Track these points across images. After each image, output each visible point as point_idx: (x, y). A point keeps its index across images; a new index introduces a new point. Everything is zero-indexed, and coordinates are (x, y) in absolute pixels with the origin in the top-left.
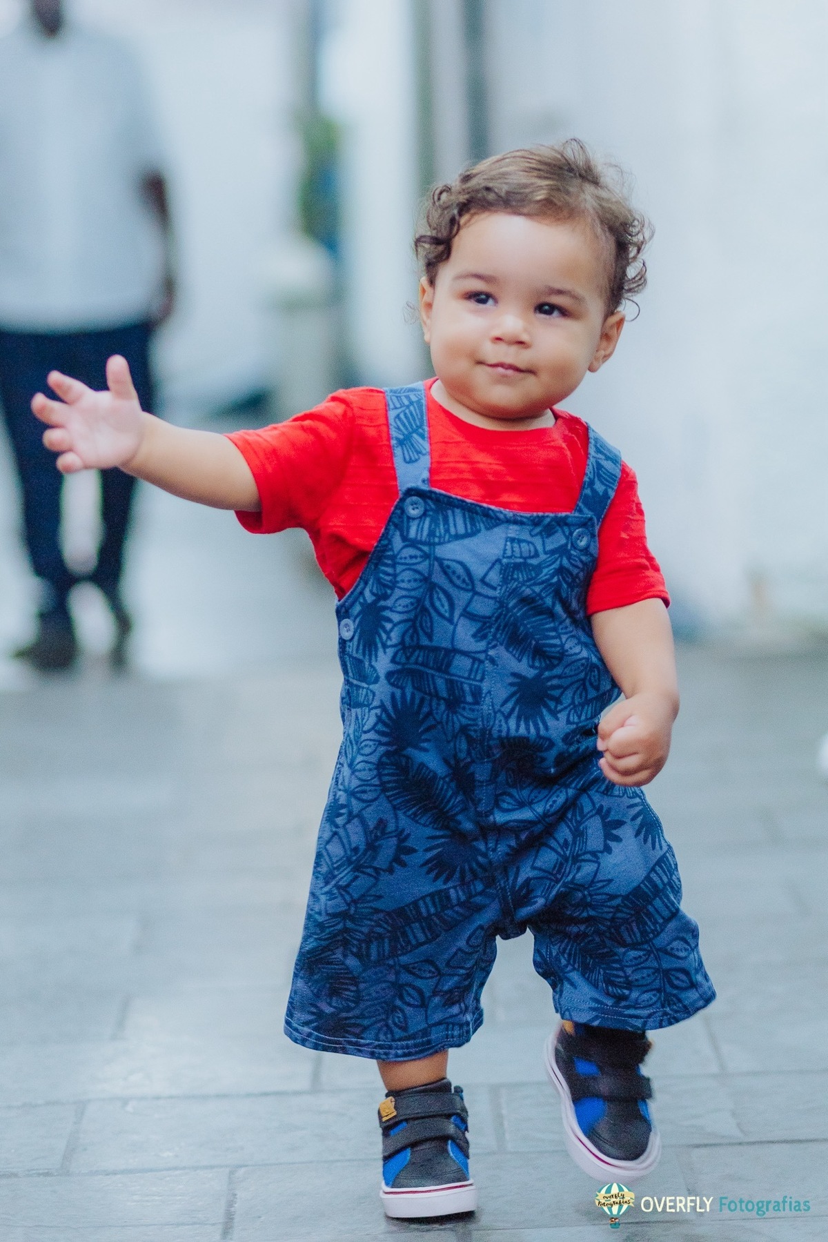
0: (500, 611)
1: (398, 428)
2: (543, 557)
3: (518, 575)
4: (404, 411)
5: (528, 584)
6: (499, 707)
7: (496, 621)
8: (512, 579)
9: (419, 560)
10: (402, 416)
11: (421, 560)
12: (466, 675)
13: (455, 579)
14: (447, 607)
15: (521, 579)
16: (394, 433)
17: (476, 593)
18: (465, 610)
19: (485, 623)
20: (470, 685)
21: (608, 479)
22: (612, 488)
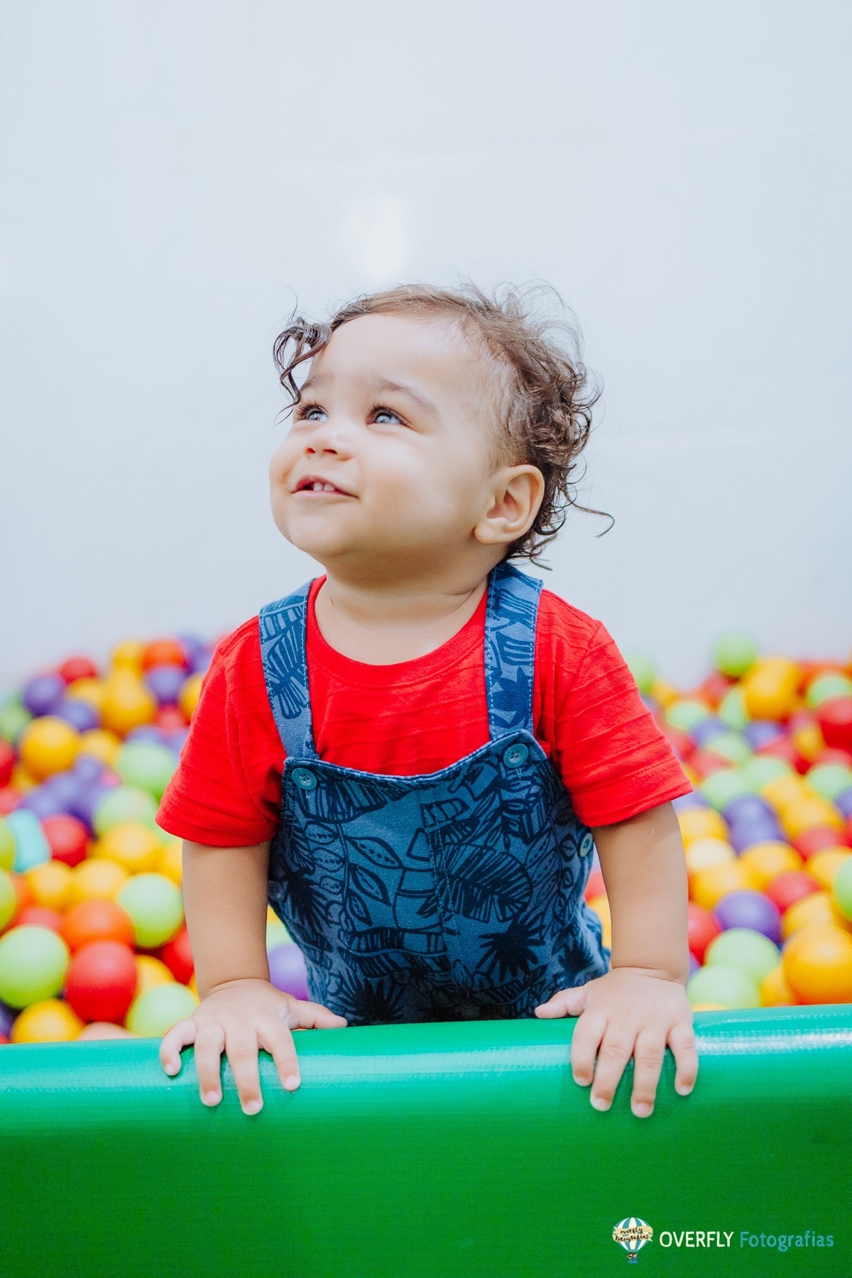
0: (441, 883)
1: (273, 670)
2: (473, 806)
3: (450, 837)
4: (279, 642)
5: (465, 841)
6: (474, 970)
7: (441, 892)
8: (445, 845)
9: (328, 839)
10: (277, 650)
11: (332, 839)
12: (425, 950)
13: (375, 858)
14: (376, 888)
15: (455, 840)
16: (269, 676)
17: (405, 869)
18: (399, 889)
19: (429, 898)
20: (433, 959)
21: (519, 652)
22: (527, 663)
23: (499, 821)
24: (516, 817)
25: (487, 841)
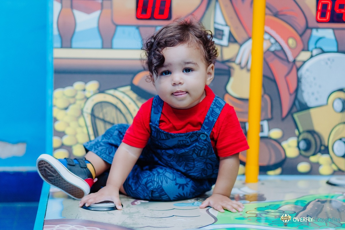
1: (155, 102)
2: (190, 143)
7: (173, 156)
21: (215, 115)
22: (216, 118)
23: (193, 149)
24: (197, 150)
25: (188, 151)
